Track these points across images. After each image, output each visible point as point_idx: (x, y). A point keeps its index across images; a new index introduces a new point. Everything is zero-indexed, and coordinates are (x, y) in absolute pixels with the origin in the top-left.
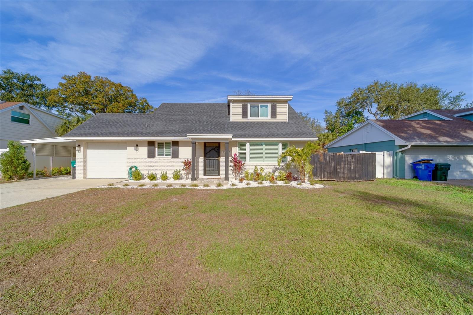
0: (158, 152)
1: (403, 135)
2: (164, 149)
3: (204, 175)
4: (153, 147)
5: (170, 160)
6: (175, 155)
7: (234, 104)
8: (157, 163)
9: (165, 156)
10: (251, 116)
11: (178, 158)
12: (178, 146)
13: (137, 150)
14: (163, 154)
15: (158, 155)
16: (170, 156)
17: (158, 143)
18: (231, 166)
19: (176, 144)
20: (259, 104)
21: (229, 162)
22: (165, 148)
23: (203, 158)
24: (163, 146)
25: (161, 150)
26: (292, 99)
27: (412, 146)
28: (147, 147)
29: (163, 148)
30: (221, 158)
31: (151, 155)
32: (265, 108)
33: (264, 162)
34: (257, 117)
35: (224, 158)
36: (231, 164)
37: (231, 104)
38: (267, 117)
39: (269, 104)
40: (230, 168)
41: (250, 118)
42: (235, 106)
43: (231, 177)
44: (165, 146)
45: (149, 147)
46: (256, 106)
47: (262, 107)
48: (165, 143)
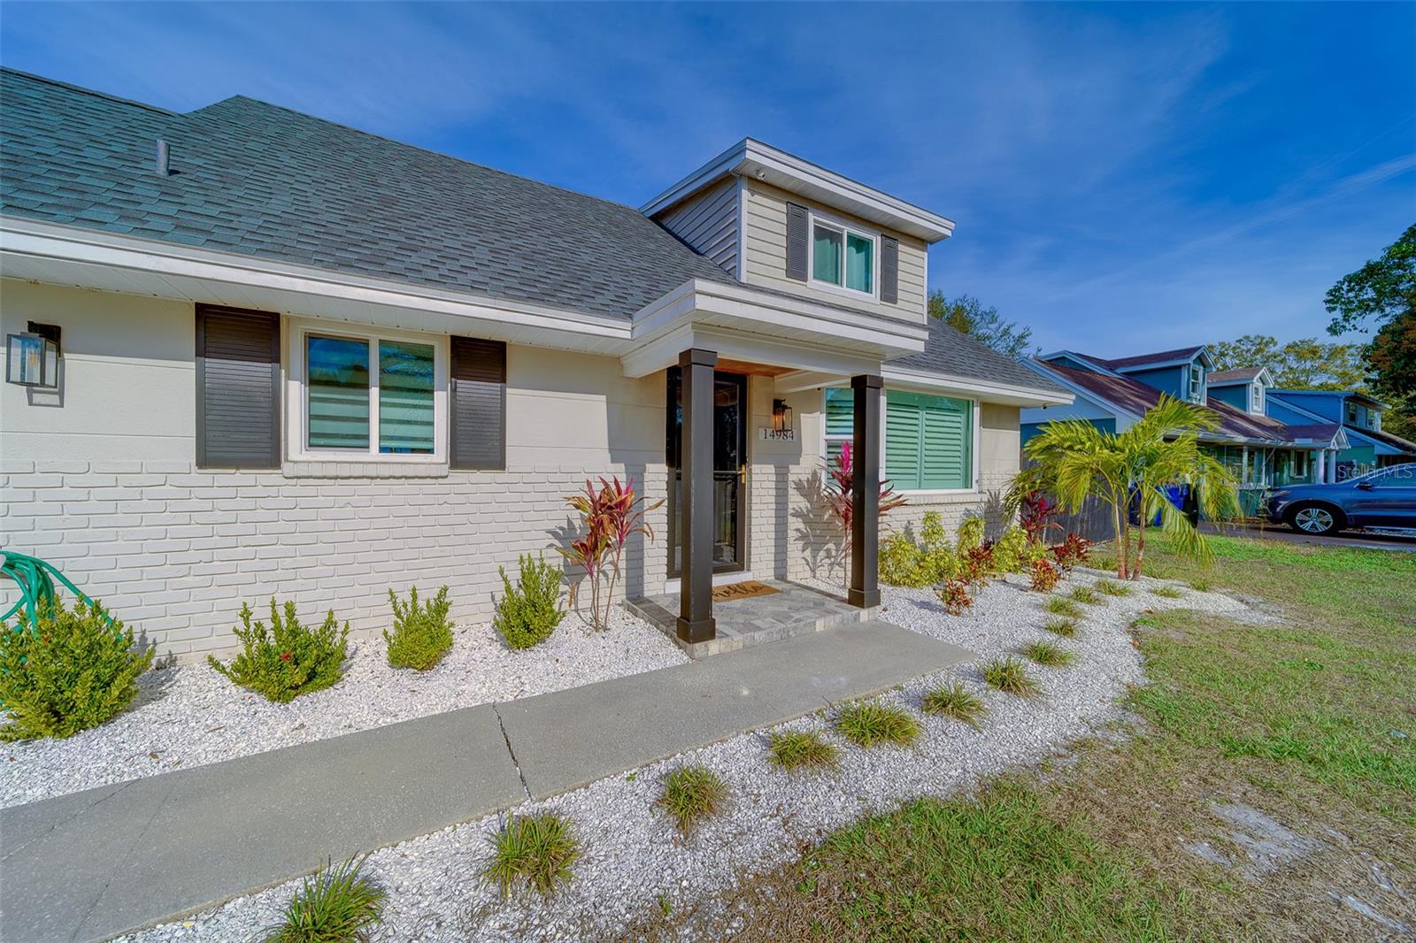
0: (312, 417)
2: (374, 392)
3: (670, 577)
4: (263, 369)
5: (436, 487)
6: (478, 447)
7: (757, 198)
8: (312, 514)
9: (382, 450)
10: (816, 276)
11: (502, 465)
12: (503, 380)
14: (367, 437)
15: (316, 439)
16: (430, 451)
17: (312, 340)
18: (797, 514)
19: (481, 358)
20: (847, 229)
21: (792, 492)
22: (383, 388)
23: (664, 468)
24: (365, 367)
25: (337, 404)
26: (949, 233)
28: (193, 365)
29: (366, 386)
30: (756, 468)
32: (862, 255)
33: (920, 488)
34: (836, 283)
35: (771, 469)
36: (796, 501)
37: (745, 194)
38: (868, 288)
39: (876, 241)
40: (795, 524)
41: (815, 281)
42: (757, 210)
43: (798, 570)
44: (382, 371)
45: (212, 364)
46: (834, 237)
47: (853, 250)
48: (382, 342)
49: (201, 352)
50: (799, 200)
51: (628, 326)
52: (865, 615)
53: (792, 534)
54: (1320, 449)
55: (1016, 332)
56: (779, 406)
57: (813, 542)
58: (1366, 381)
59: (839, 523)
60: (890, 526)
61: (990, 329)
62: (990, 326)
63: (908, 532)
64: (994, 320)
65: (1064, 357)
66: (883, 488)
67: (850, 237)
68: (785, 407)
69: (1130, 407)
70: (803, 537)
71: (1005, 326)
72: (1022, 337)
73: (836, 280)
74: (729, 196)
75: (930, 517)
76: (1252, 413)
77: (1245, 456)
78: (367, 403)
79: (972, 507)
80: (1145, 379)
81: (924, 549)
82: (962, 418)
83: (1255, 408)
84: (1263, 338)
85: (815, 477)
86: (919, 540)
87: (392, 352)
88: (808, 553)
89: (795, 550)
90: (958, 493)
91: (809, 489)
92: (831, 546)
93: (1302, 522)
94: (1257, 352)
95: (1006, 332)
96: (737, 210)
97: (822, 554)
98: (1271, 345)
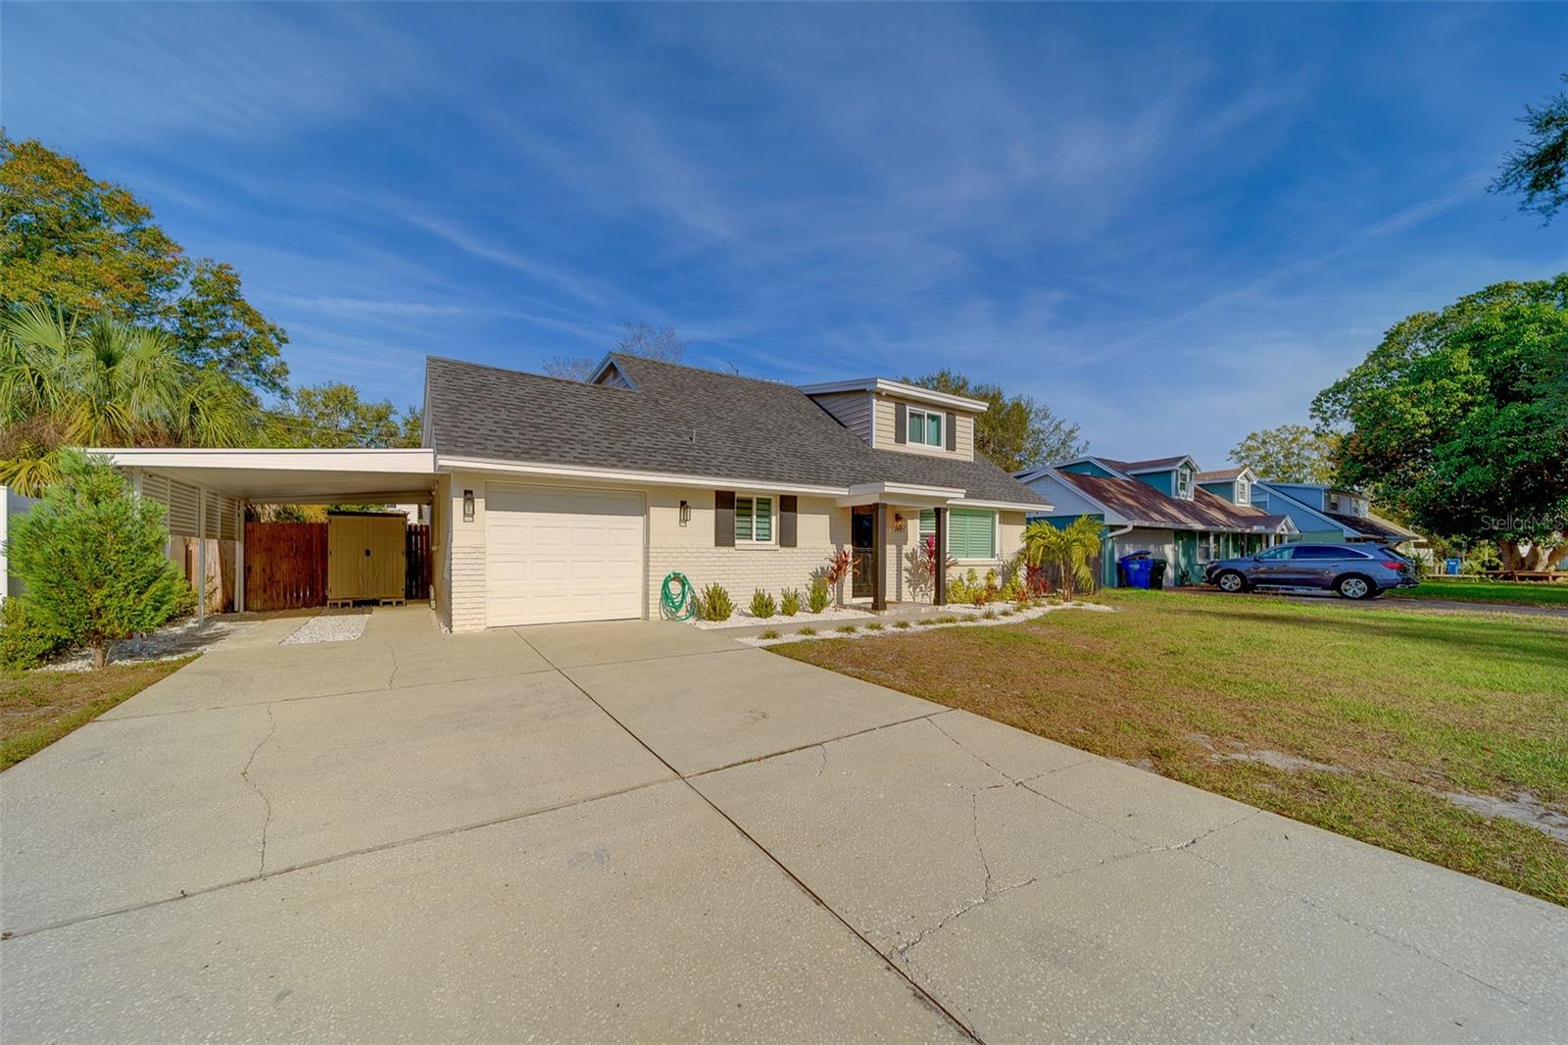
1: (1112, 505)
2: (755, 517)
3: (854, 596)
4: (730, 512)
5: (774, 554)
6: (788, 538)
7: (881, 402)
8: (742, 564)
9: (757, 540)
10: (910, 441)
11: (795, 546)
12: (795, 511)
13: (684, 520)
14: (752, 535)
15: (741, 536)
16: (770, 540)
17: (741, 500)
18: (906, 570)
19: (789, 503)
20: (927, 412)
21: (904, 559)
22: (757, 516)
23: (852, 546)
24: (751, 509)
25: (746, 522)
26: (986, 409)
27: (1134, 527)
28: (714, 512)
29: (751, 516)
31: (724, 537)
32: (935, 423)
33: (967, 557)
34: (921, 442)
35: (894, 547)
36: (906, 564)
37: (874, 401)
38: (939, 444)
39: (943, 416)
40: (905, 574)
41: (911, 443)
42: (881, 409)
43: (907, 596)
44: (757, 509)
45: (720, 510)
46: (920, 416)
47: (930, 421)
48: (758, 499)
49: (717, 507)
50: (901, 401)
51: (847, 490)
52: (940, 608)
53: (904, 580)
54: (1272, 534)
55: (1066, 427)
56: (898, 518)
57: (914, 584)
58: (1332, 478)
59: (927, 574)
60: (952, 574)
61: (1042, 424)
62: (1043, 422)
63: (961, 580)
64: (1046, 417)
65: (1088, 462)
66: (948, 556)
67: (928, 415)
68: (901, 518)
69: (1115, 506)
70: (909, 581)
71: (1056, 422)
72: (1071, 432)
73: (921, 441)
74: (865, 400)
75: (970, 571)
76: (1237, 505)
77: (1212, 539)
78: (751, 522)
79: (994, 568)
80: (1147, 480)
81: (968, 588)
82: (990, 520)
83: (1241, 500)
84: (1298, 428)
85: (914, 552)
86: (966, 583)
87: (760, 501)
88: (911, 589)
89: (905, 586)
90: (988, 560)
91: (912, 557)
92: (923, 585)
93: (1225, 584)
94: (1294, 440)
95: (1057, 427)
96: (871, 409)
97: (918, 589)
98: (1306, 434)
